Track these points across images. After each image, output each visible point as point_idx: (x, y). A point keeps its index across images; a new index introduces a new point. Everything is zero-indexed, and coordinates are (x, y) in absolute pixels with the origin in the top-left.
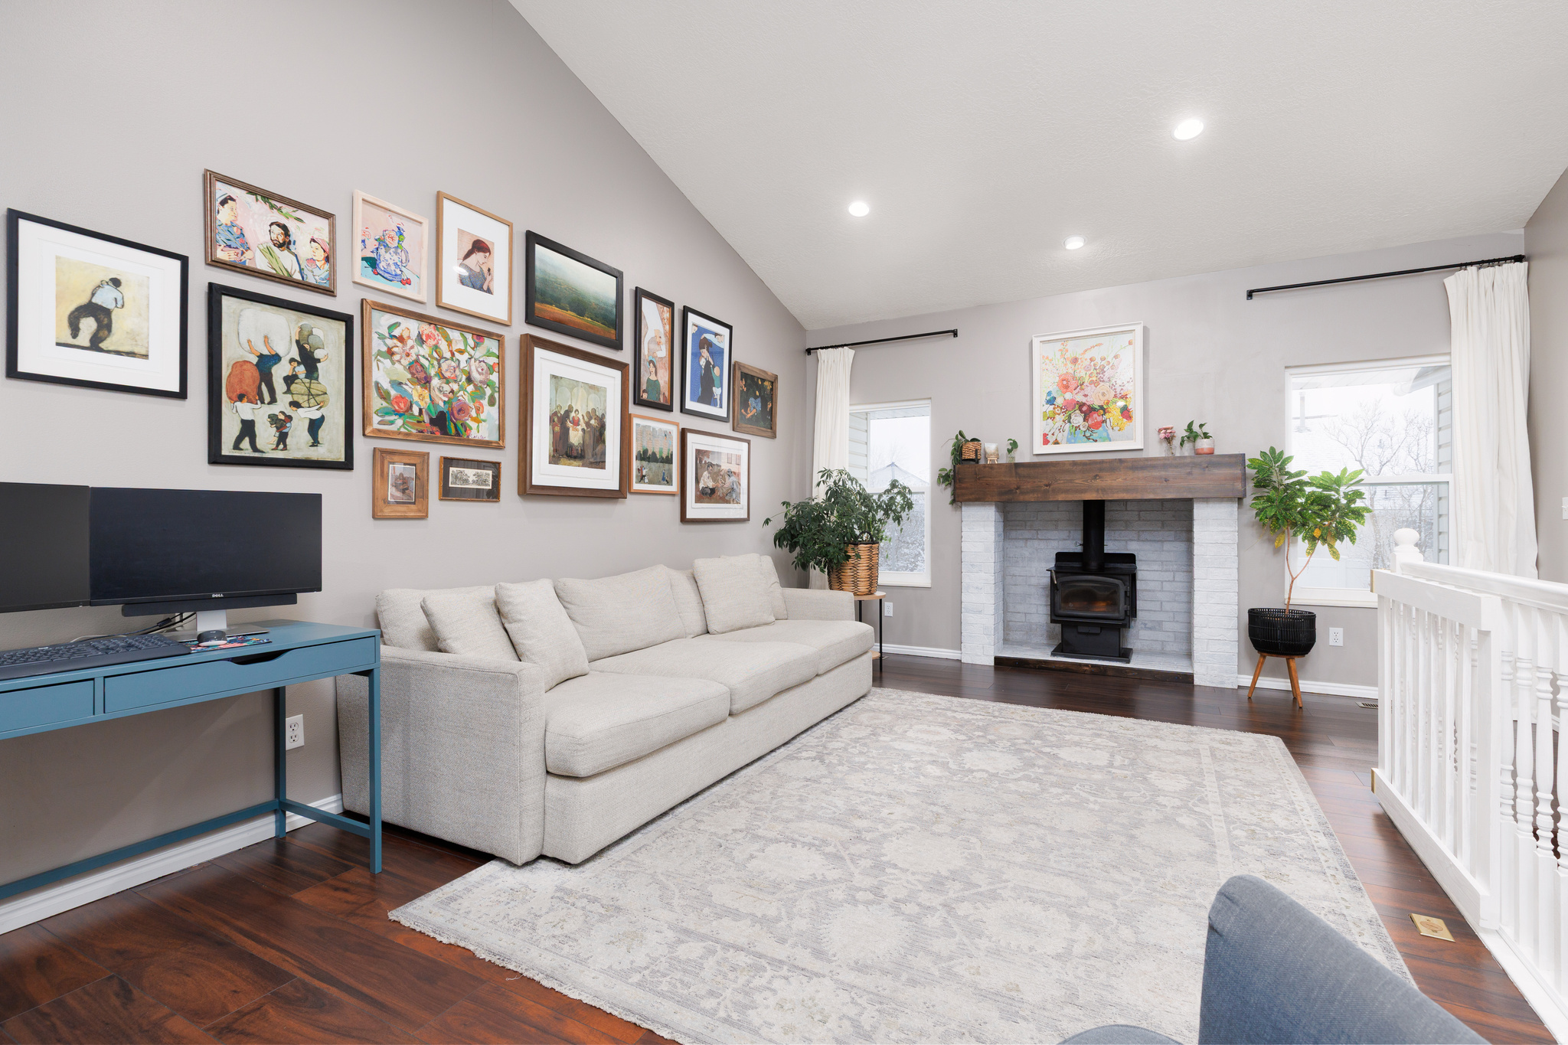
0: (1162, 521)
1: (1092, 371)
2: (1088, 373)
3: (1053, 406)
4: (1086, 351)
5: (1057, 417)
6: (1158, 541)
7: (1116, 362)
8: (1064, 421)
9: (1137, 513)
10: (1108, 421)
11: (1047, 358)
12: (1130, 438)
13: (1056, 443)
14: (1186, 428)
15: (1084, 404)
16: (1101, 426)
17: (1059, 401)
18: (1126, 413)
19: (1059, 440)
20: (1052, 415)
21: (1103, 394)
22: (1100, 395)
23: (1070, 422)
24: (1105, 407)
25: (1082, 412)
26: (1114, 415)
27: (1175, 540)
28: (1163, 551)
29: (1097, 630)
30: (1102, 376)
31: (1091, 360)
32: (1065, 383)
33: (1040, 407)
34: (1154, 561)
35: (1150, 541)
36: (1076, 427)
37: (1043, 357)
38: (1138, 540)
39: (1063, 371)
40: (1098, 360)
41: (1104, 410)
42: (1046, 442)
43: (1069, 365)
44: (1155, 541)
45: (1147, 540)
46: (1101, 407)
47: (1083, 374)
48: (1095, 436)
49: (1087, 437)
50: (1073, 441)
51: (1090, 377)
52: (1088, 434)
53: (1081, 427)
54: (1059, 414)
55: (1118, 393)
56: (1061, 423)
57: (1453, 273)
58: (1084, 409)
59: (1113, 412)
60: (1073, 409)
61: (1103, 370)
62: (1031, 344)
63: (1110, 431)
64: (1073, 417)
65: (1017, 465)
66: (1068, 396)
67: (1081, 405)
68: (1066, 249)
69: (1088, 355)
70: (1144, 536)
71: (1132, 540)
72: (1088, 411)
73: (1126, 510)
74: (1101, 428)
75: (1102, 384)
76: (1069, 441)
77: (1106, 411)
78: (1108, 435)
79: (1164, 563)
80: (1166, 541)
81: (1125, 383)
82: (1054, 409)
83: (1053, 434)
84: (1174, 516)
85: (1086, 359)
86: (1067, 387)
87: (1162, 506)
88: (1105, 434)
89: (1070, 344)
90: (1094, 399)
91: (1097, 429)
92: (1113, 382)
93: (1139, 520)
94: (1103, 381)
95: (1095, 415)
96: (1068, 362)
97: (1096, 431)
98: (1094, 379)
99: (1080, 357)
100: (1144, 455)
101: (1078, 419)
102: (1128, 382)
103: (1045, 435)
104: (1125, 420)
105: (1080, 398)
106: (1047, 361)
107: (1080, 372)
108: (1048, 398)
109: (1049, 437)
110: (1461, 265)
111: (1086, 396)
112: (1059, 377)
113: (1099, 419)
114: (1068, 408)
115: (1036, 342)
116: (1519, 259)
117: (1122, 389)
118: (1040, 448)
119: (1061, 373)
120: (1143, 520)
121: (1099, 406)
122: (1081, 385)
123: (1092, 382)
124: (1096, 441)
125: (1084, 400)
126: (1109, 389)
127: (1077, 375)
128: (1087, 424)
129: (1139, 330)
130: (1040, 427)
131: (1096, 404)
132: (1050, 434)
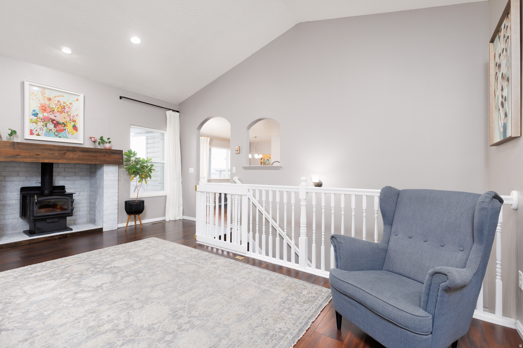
0: (75, 172)
1: (59, 106)
2: (57, 107)
3: (37, 117)
4: (56, 97)
5: (39, 123)
6: (73, 180)
7: (71, 106)
8: (43, 125)
9: (63, 169)
10: (66, 130)
11: (33, 93)
12: (77, 138)
13: (38, 135)
14: (100, 138)
15: (54, 120)
16: (63, 131)
17: (40, 115)
18: (75, 128)
19: (40, 134)
20: (36, 121)
21: (64, 118)
22: (63, 118)
23: (46, 127)
24: (65, 123)
25: (53, 123)
26: (69, 127)
27: (80, 180)
28: (75, 184)
29: (57, 220)
30: (64, 110)
31: (58, 101)
32: (44, 108)
33: (28, 116)
34: (71, 188)
35: (69, 180)
36: (50, 130)
37: (31, 92)
38: (64, 180)
39: (43, 102)
40: (62, 103)
41: (65, 125)
42: (32, 133)
43: (46, 100)
44: (71, 180)
45: (68, 180)
46: (63, 123)
47: (54, 106)
48: (60, 135)
49: (56, 135)
50: (48, 135)
51: (58, 109)
52: (56, 134)
53: (53, 130)
54: (40, 122)
55: (72, 119)
56: (41, 126)
57: (168, 111)
58: (54, 122)
59: (69, 126)
60: (48, 121)
61: (64, 107)
62: (23, 84)
63: (67, 134)
64: (48, 124)
65: (14, 143)
66: (46, 114)
67: (53, 121)
68: (62, 51)
69: (57, 99)
70: (66, 178)
71: (61, 180)
72: (57, 124)
73: (58, 167)
74: (63, 132)
75: (64, 113)
76: (46, 135)
77: (66, 125)
78: (66, 136)
79: (75, 189)
80: (76, 180)
81: (75, 116)
82: (37, 118)
83: (36, 131)
84: (80, 170)
85: (56, 100)
86: (45, 110)
87: (75, 166)
88: (65, 135)
89: (47, 91)
90: (60, 118)
91: (61, 132)
92: (69, 114)
93: (65, 172)
94: (64, 112)
95: (60, 126)
96: (46, 99)
97: (60, 133)
98: (60, 110)
99: (52, 98)
100: (83, 146)
101: (51, 126)
102: (76, 116)
103: (31, 131)
104: (74, 131)
105: (52, 117)
106: (33, 95)
107: (52, 105)
108: (33, 113)
109: (34, 132)
110: (169, 109)
111: (55, 116)
112: (41, 104)
113: (62, 128)
114: (45, 120)
115: (27, 84)
116: (178, 112)
117: (73, 118)
118: (28, 136)
119: (41, 103)
120: (66, 172)
121: (62, 123)
122: (53, 111)
123: (58, 111)
124: (61, 137)
125: (54, 118)
126: (67, 116)
127: (51, 106)
128: (55, 129)
129: (82, 96)
130: (28, 126)
131: (61, 121)
132: (34, 130)
